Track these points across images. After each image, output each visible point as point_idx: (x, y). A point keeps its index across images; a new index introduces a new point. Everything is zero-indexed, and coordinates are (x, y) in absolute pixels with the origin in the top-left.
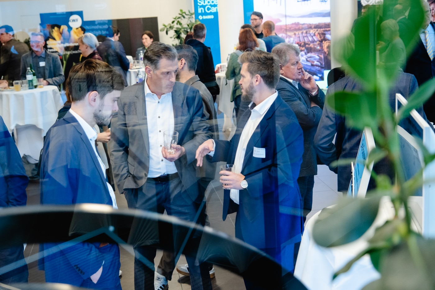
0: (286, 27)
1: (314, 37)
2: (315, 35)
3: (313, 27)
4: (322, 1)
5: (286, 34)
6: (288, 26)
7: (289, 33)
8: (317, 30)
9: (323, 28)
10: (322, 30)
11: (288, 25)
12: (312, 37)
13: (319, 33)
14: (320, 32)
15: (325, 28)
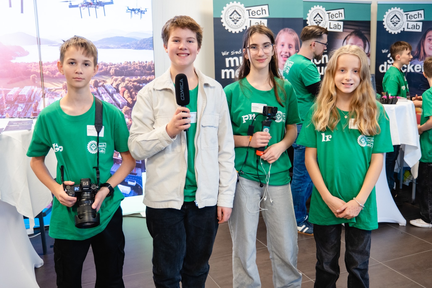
0: (41, 68)
1: (115, 96)
2: (118, 91)
3: (112, 71)
4: (133, 10)
5: (43, 87)
6: (45, 67)
7: (48, 85)
8: (123, 80)
9: (136, 76)
10: (134, 79)
11: (48, 64)
12: (112, 95)
13: (127, 87)
14: (130, 85)
15: (141, 75)
